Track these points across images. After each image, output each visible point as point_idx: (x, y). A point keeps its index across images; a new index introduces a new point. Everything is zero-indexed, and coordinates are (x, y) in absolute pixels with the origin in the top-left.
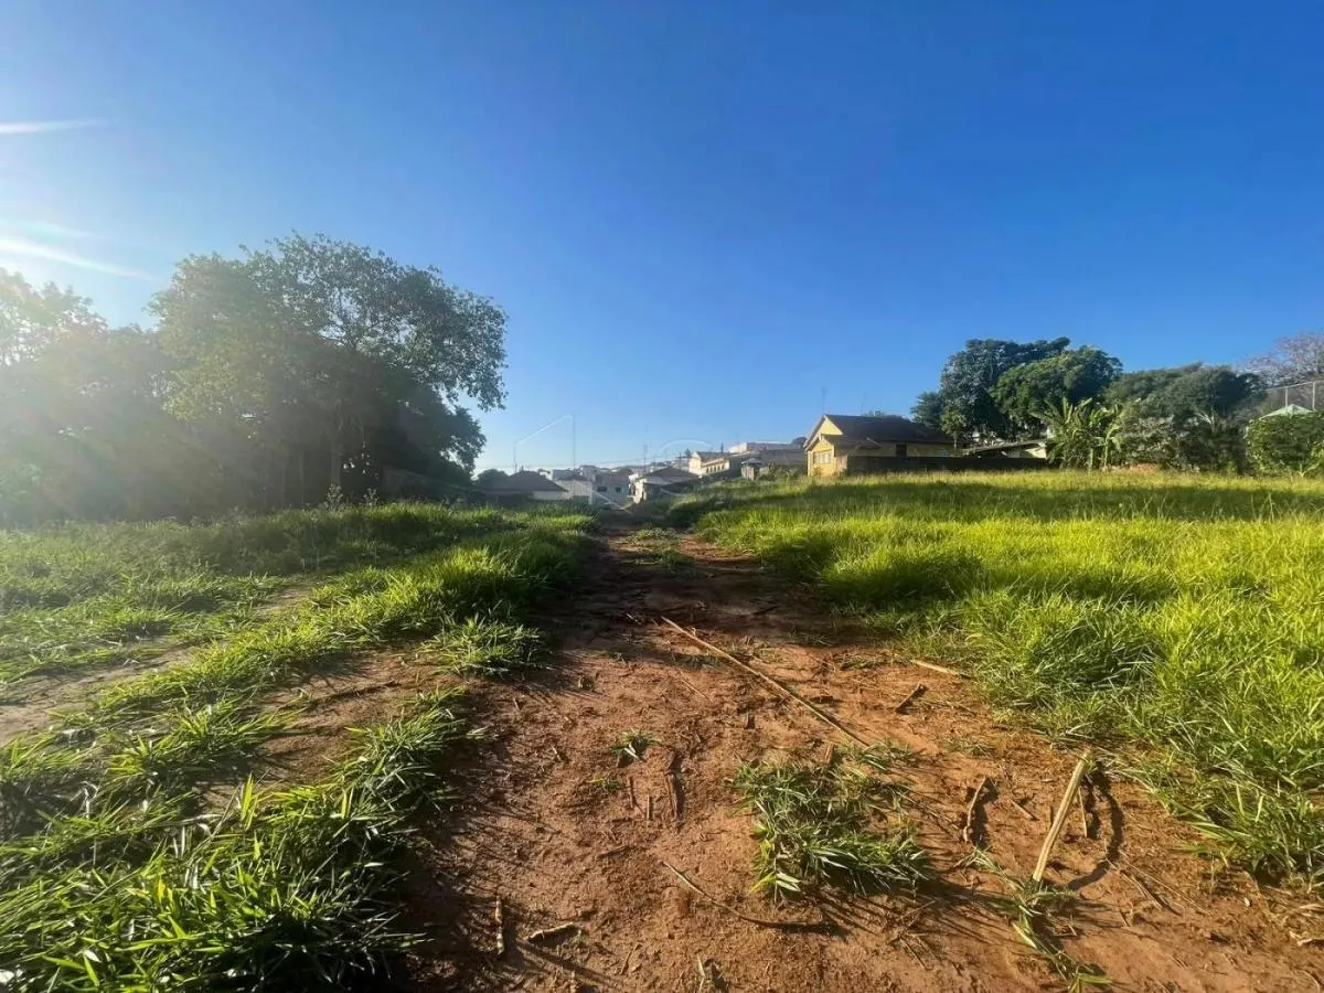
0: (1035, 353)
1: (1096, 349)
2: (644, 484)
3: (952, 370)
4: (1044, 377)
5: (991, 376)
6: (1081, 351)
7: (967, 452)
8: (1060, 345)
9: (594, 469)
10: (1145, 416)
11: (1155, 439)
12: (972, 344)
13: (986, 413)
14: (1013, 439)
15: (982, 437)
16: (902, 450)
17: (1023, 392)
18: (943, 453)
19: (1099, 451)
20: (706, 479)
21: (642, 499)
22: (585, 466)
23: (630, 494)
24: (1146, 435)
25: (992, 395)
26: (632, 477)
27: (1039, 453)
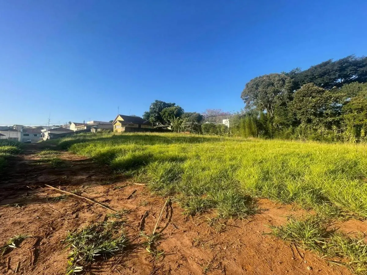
0: (169, 105)
1: (180, 106)
2: (49, 133)
3: (152, 107)
4: (171, 111)
5: (160, 109)
6: (177, 107)
7: (155, 127)
8: (174, 104)
9: (22, 127)
10: (187, 122)
11: (189, 127)
12: (156, 101)
13: (159, 119)
14: (165, 125)
15: (158, 124)
16: (140, 126)
17: (167, 114)
18: (150, 127)
19: (180, 128)
20: (77, 132)
21: (47, 139)
22: (17, 125)
23: (42, 137)
24: (188, 126)
25: (161, 114)
26: (42, 131)
27: (170, 128)
